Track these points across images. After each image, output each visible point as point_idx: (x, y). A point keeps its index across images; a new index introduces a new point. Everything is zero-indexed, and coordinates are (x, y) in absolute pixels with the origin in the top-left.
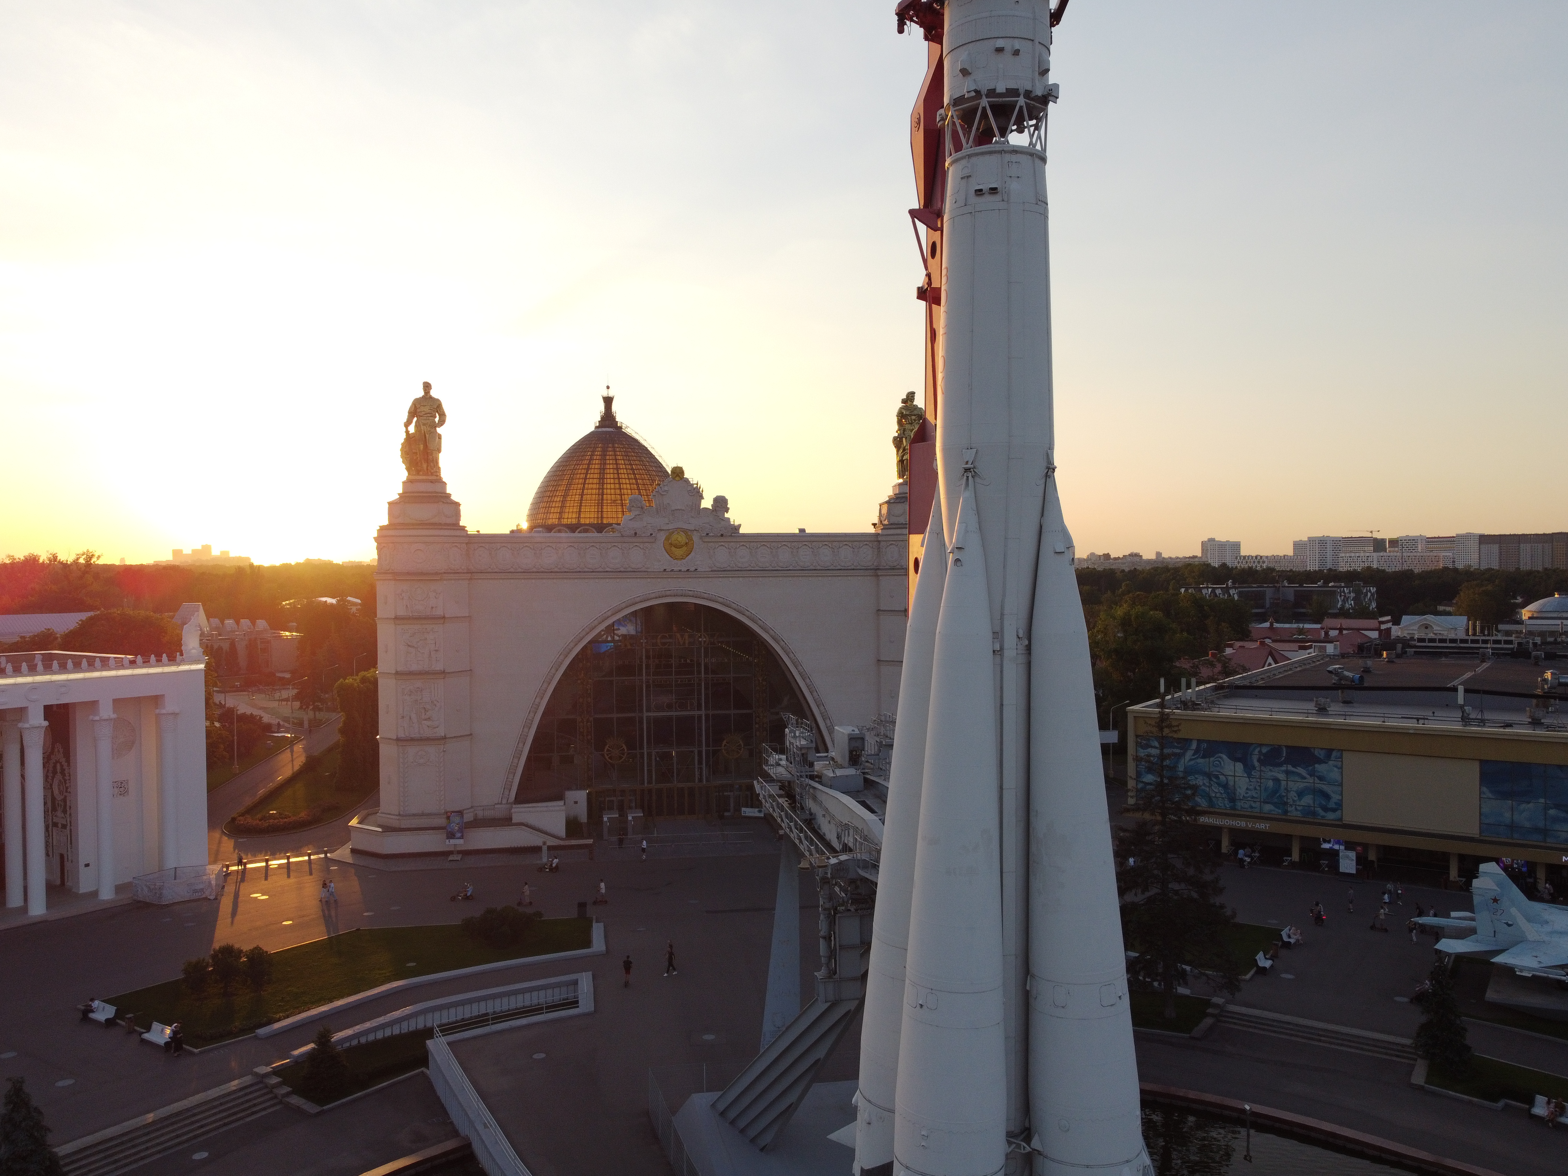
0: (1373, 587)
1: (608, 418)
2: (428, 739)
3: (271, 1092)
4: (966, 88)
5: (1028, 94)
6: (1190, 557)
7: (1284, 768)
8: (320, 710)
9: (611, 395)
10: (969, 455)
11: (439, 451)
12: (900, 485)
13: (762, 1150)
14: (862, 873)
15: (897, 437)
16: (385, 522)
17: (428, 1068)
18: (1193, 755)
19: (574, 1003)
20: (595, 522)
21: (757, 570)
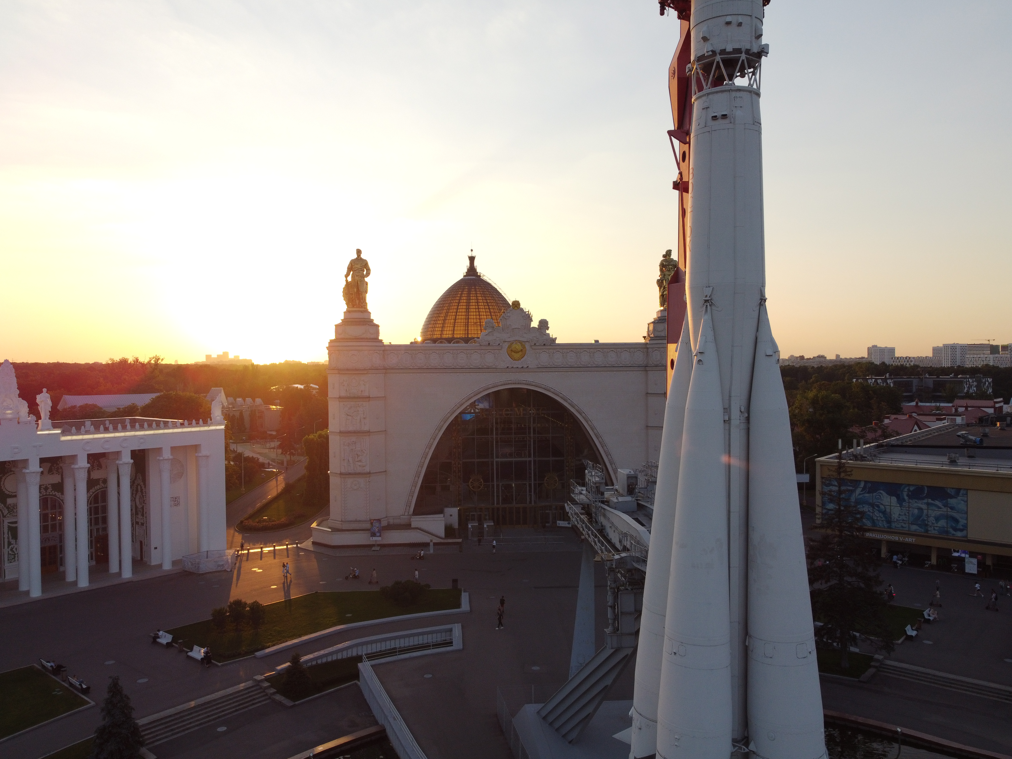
0: (990, 378)
1: (472, 270)
2: (359, 474)
3: (264, 691)
4: (706, 49)
5: (748, 52)
6: (859, 358)
7: (925, 501)
8: (294, 455)
9: (473, 255)
10: (708, 291)
11: (366, 292)
12: (661, 311)
13: (570, 742)
14: (636, 565)
15: (660, 280)
16: (333, 337)
17: (359, 681)
18: (861, 491)
19: (450, 643)
20: (464, 337)
21: (567, 367)
